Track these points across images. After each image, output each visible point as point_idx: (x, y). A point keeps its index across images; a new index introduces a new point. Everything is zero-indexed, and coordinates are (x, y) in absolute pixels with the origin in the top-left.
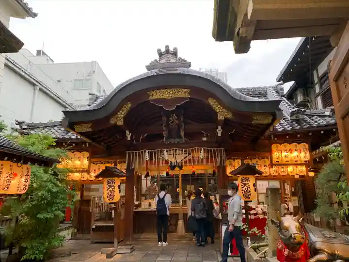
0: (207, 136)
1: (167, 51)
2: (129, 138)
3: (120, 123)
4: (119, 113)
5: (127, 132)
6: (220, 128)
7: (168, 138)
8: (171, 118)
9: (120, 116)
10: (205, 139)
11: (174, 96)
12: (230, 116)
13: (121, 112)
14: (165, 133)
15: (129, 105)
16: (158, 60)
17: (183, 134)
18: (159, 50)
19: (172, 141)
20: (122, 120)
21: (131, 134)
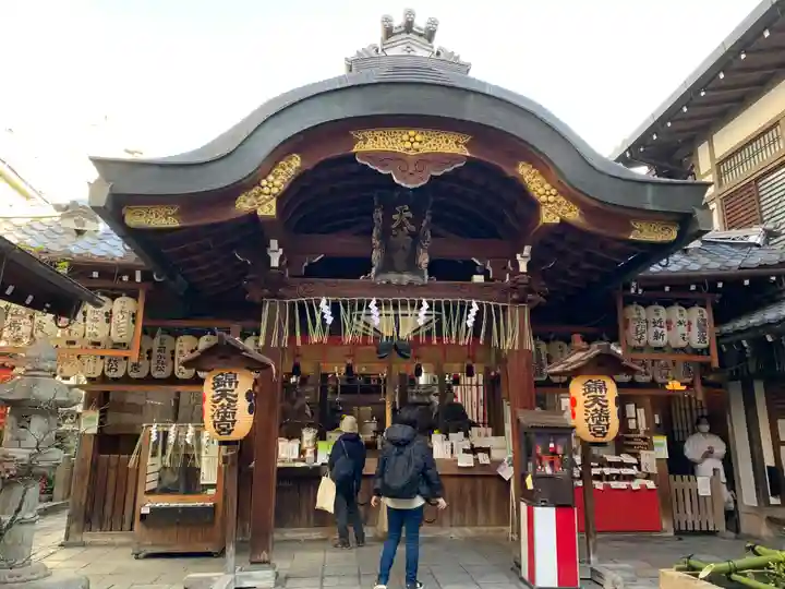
0: (485, 273)
1: (409, 27)
2: (275, 263)
3: (268, 210)
4: (264, 182)
5: (274, 244)
6: (527, 250)
7: (382, 270)
8: (395, 217)
9: (266, 190)
10: (478, 279)
11: (426, 148)
12: (574, 215)
13: (271, 178)
14: (376, 256)
15: (296, 162)
16: (379, 46)
17: (427, 260)
18: (387, 20)
19: (394, 278)
20: (273, 203)
21: (281, 250)
